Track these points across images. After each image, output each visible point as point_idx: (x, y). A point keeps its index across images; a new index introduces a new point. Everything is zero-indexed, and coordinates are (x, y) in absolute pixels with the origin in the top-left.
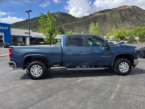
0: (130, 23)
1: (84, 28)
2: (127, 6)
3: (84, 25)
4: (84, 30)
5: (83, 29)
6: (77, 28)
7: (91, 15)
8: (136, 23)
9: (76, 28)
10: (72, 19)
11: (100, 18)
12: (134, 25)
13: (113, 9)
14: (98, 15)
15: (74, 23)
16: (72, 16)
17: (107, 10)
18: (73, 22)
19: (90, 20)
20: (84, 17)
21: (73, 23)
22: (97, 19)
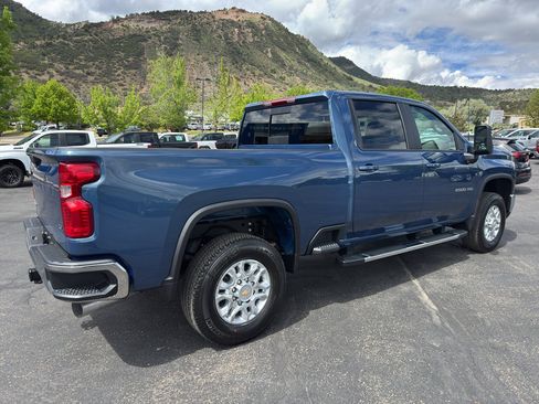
0: (257, 72)
1: (93, 70)
2: (243, 11)
3: (93, 59)
4: (91, 78)
5: (88, 74)
6: (61, 67)
7: (116, 20)
8: (275, 75)
9: (51, 66)
10: (28, 27)
11: (156, 39)
12: (268, 80)
13: (202, 12)
14: (145, 25)
15: (42, 46)
16: (28, 11)
17: (177, 12)
18: (38, 39)
19: (112, 41)
20: (89, 27)
21: (38, 43)
22: (144, 44)
